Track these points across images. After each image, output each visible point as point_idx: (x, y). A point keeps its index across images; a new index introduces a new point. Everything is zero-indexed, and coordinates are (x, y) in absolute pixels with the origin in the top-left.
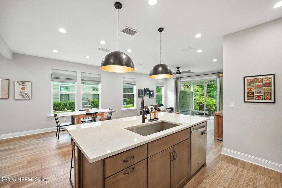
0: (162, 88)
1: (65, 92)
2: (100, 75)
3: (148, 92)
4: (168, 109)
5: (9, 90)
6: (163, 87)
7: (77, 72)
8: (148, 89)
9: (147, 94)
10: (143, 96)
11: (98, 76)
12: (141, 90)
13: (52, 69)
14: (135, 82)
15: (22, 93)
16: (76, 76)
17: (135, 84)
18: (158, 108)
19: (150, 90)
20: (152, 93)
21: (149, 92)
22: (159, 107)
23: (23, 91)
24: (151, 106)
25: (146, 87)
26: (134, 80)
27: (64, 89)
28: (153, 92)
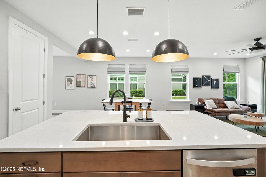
0: (237, 74)
1: (134, 82)
2: (146, 65)
3: (208, 81)
4: (243, 106)
5: (85, 81)
6: (238, 72)
7: (125, 65)
8: (208, 77)
9: (208, 84)
10: (200, 86)
11: (144, 67)
12: (197, 79)
13: (108, 65)
14: (188, 69)
15: (91, 83)
16: (125, 69)
17: (188, 72)
18: (224, 103)
19: (211, 77)
20: (215, 82)
21: (210, 81)
22: (226, 103)
23: (92, 82)
24: (211, 99)
25: (206, 74)
26: (186, 67)
27: (134, 79)
28: (218, 80)
